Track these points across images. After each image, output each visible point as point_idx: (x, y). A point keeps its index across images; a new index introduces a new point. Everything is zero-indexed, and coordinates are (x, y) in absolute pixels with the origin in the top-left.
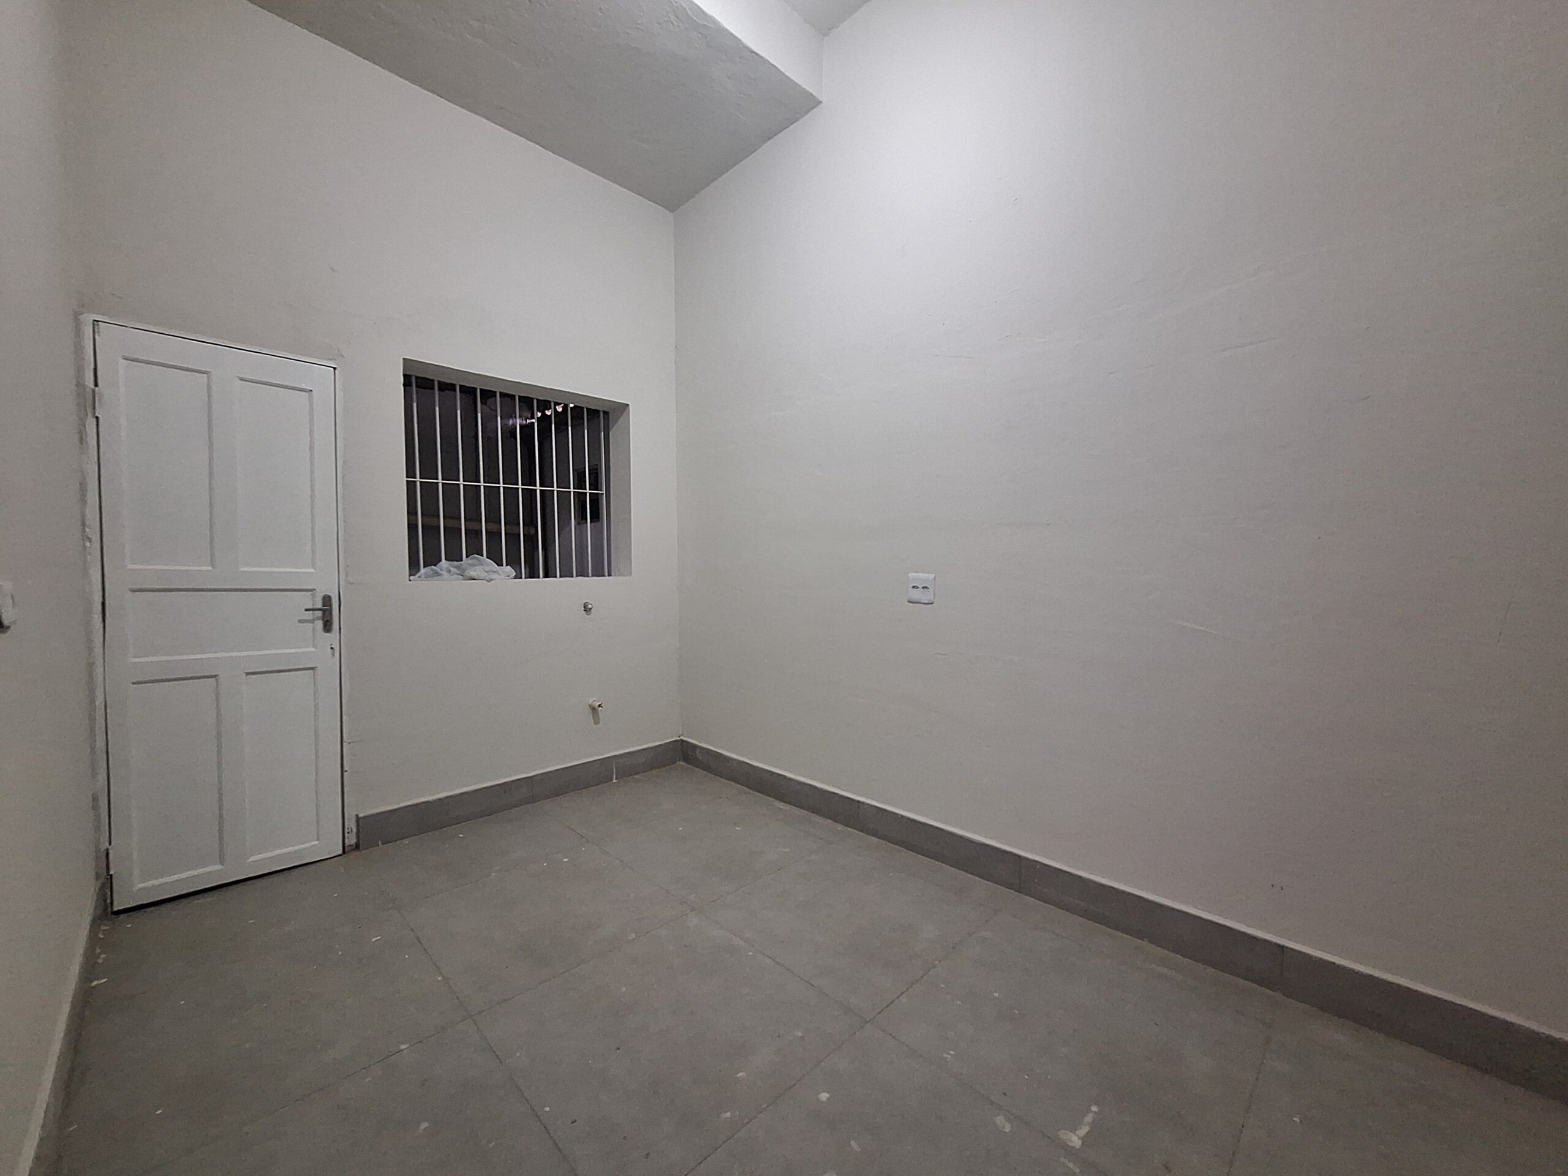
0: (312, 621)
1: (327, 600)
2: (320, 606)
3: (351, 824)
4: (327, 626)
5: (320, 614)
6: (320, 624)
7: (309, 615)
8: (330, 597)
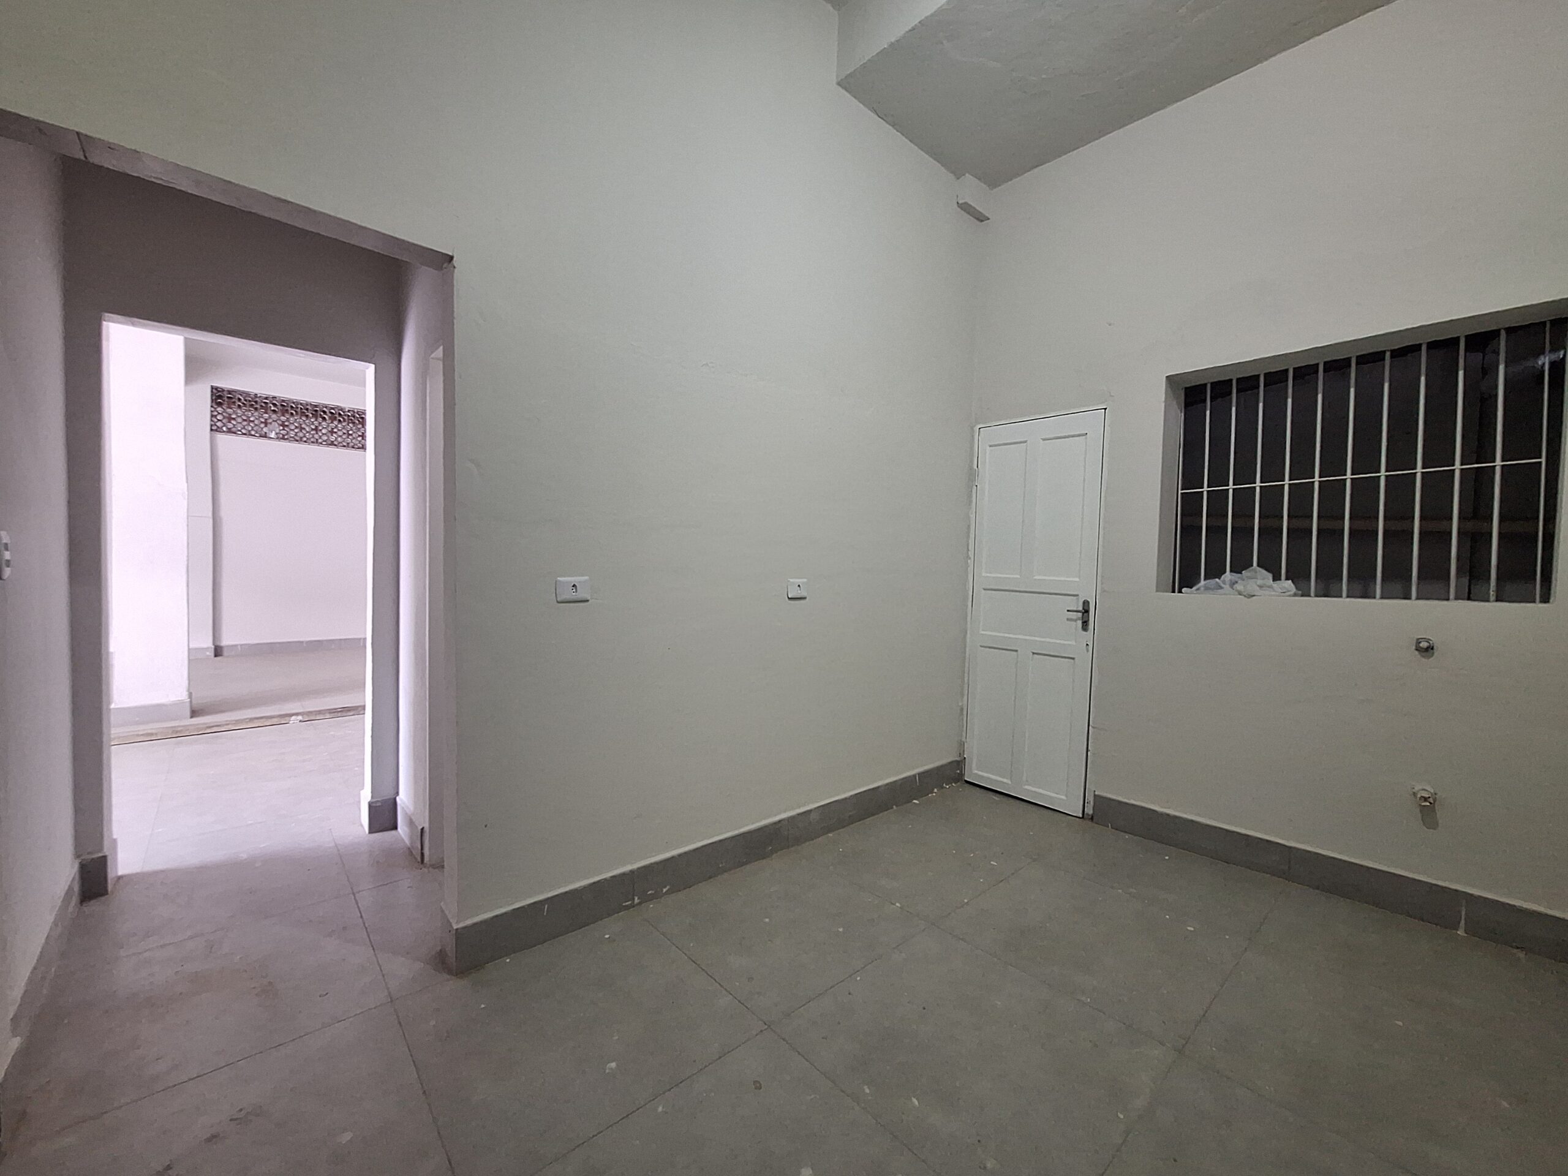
0: (1075, 620)
1: (1086, 603)
2: (1081, 608)
3: (1090, 798)
4: (1085, 624)
5: (1080, 615)
6: (1080, 623)
7: (1074, 615)
8: (1088, 602)
